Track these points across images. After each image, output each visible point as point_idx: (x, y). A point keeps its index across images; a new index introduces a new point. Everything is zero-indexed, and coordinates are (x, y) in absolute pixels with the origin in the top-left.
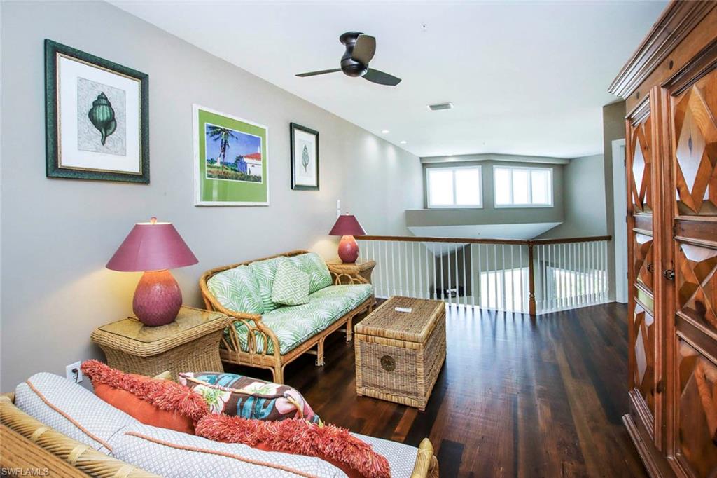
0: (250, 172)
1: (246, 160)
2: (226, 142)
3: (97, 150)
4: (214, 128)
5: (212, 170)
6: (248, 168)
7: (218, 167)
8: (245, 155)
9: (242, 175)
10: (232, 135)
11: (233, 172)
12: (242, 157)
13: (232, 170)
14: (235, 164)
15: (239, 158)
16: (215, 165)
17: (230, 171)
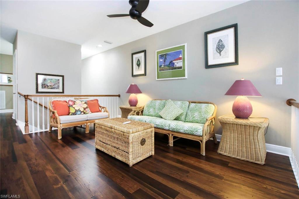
0: (176, 66)
1: (174, 62)
2: (166, 58)
3: (138, 71)
4: (161, 55)
5: (161, 69)
6: (175, 64)
7: (163, 67)
8: (173, 60)
9: (172, 68)
10: (168, 55)
11: (168, 68)
12: (172, 61)
13: (168, 67)
14: (169, 64)
15: (171, 62)
16: (162, 67)
17: (167, 68)
